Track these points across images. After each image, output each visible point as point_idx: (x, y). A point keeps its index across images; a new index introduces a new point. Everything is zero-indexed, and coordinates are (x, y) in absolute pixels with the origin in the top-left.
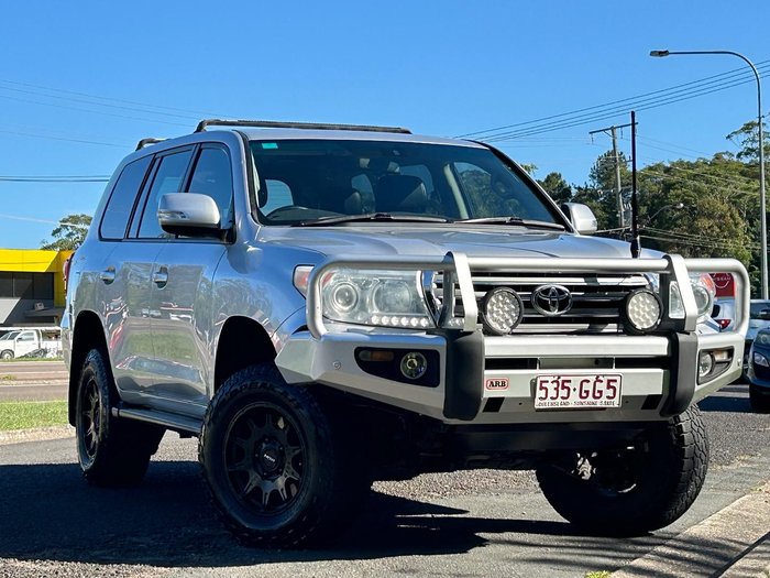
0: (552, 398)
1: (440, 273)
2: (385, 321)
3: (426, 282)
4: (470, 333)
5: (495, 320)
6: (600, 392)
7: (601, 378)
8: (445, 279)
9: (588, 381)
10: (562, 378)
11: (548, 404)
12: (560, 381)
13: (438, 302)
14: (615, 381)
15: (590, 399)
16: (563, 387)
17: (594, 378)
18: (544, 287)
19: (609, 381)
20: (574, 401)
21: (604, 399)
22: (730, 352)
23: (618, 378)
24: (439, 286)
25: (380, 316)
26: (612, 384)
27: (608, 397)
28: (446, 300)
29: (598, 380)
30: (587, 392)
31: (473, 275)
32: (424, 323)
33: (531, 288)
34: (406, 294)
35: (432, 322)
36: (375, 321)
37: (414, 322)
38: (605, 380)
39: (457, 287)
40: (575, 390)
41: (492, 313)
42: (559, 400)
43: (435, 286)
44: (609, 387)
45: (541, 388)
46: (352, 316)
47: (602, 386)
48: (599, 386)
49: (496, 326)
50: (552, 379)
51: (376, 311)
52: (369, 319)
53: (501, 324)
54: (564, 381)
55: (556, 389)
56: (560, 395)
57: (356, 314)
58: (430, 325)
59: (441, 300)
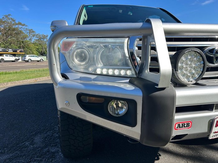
1: (140, 40)
2: (105, 72)
3: (130, 46)
4: (163, 89)
5: (184, 75)
8: (143, 43)
13: (138, 59)
18: (211, 48)
24: (139, 48)
25: (102, 68)
28: (144, 57)
31: (168, 40)
32: (129, 73)
33: (202, 48)
34: (119, 55)
35: (134, 72)
36: (99, 71)
37: (123, 73)
39: (154, 48)
41: (181, 69)
43: (137, 48)
46: (87, 68)
49: (184, 80)
51: (100, 65)
52: (95, 70)
53: (188, 77)
57: (89, 67)
58: (133, 74)
59: (140, 58)
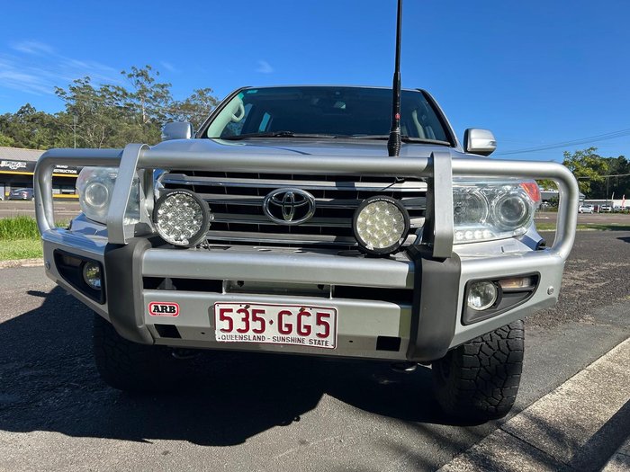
0: (239, 331)
6: (308, 328)
7: (307, 310)
9: (289, 313)
10: (252, 307)
11: (234, 337)
12: (250, 310)
14: (328, 315)
15: (294, 334)
16: (255, 319)
17: (297, 310)
19: (319, 315)
20: (271, 335)
21: (313, 336)
22: (534, 278)
23: (332, 313)
26: (323, 319)
27: (319, 335)
29: (302, 312)
30: (290, 326)
38: (313, 313)
40: (271, 322)
42: (250, 333)
44: (319, 322)
45: (223, 318)
47: (309, 321)
48: (305, 320)
50: (239, 307)
54: (255, 312)
55: (246, 320)
56: (251, 328)
